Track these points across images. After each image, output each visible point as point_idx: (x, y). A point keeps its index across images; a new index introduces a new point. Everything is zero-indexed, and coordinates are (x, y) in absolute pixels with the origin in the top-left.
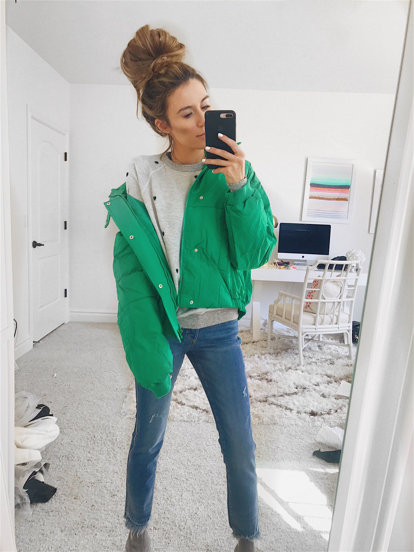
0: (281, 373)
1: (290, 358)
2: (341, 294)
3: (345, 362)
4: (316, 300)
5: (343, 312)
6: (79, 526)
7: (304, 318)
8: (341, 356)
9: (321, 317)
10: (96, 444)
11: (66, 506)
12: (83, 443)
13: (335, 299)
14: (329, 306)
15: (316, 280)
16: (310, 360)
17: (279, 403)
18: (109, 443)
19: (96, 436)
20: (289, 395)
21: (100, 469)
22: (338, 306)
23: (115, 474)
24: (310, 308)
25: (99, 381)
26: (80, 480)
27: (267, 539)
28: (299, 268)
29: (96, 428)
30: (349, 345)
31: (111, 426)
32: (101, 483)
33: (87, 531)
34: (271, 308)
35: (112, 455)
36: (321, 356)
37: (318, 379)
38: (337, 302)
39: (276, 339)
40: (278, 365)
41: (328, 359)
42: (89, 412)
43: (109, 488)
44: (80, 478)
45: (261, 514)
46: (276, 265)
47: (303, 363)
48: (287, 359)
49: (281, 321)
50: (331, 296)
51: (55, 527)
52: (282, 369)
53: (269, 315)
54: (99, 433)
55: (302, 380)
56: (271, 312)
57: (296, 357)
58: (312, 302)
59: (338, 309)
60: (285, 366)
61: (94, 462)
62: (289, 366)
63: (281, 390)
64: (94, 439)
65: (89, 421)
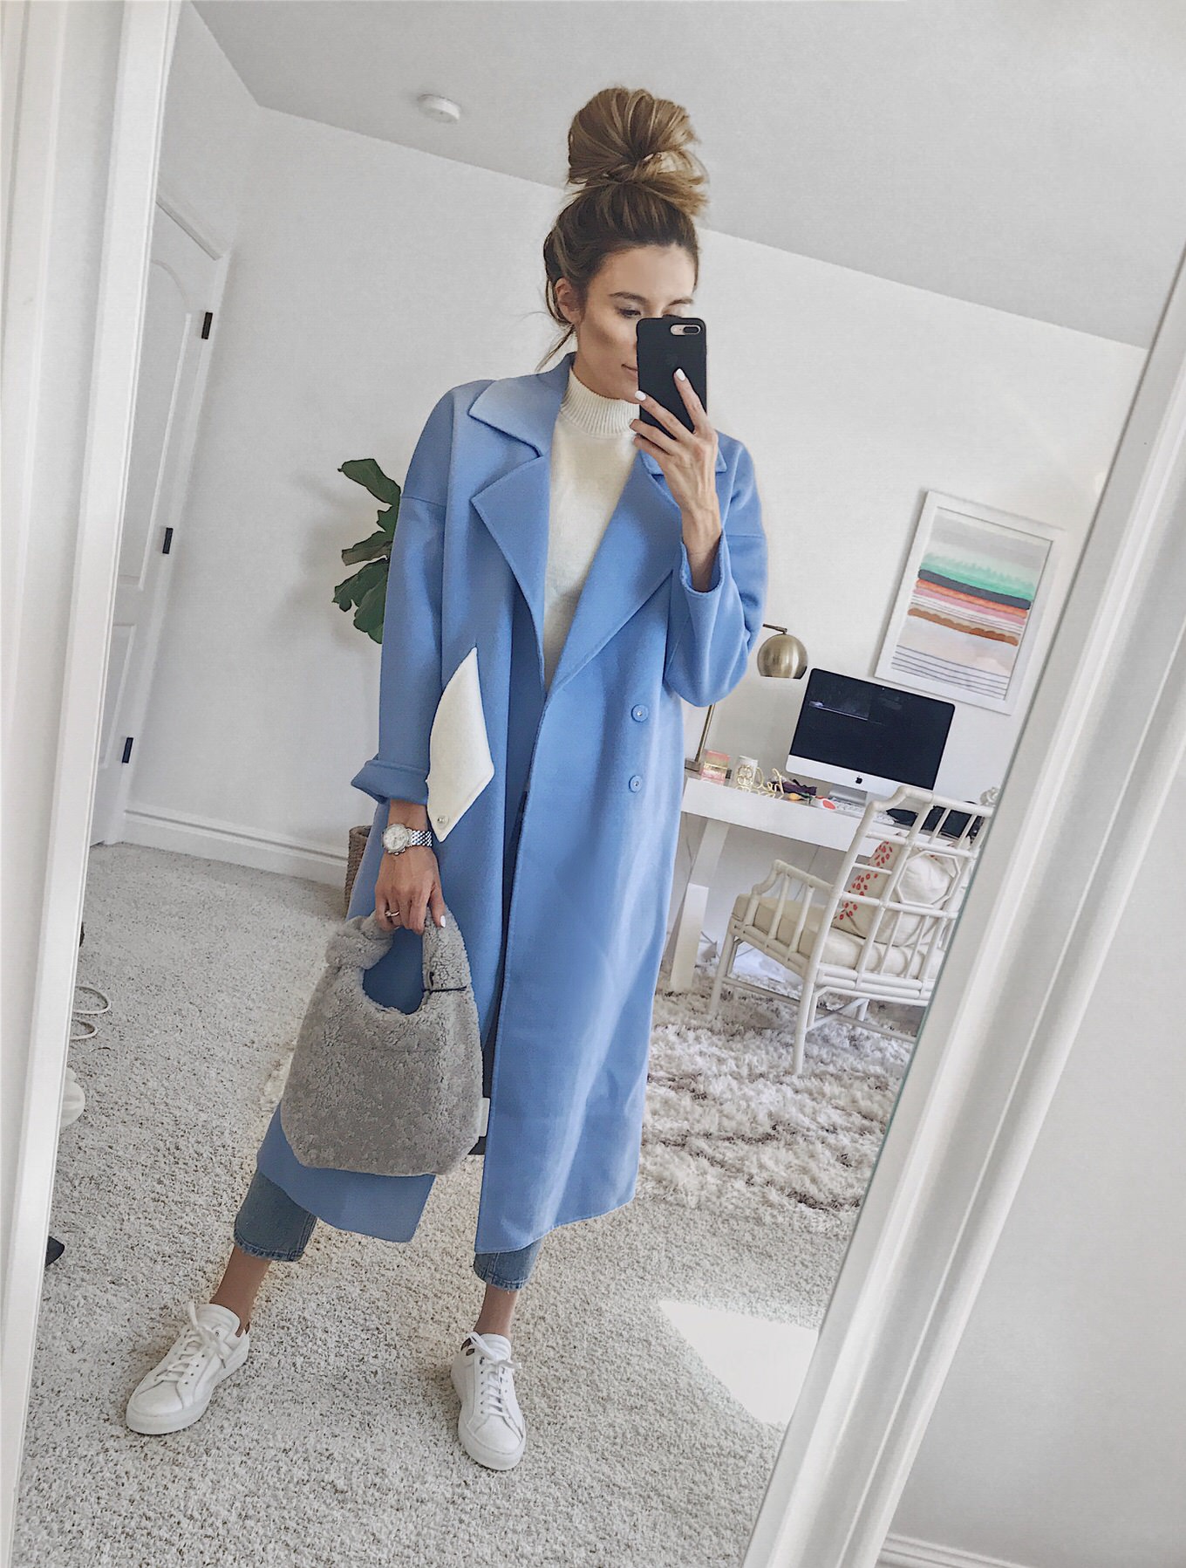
0: (734, 1084)
1: (767, 1053)
2: (946, 898)
4: (875, 902)
7: (833, 944)
9: (877, 949)
10: (181, 1165)
11: (87, 1295)
12: (144, 1157)
13: (929, 908)
14: (908, 923)
15: (887, 843)
16: (822, 1067)
17: (719, 1157)
18: (218, 1171)
19: (181, 1147)
20: (749, 1141)
21: (189, 1226)
22: (933, 930)
24: (852, 922)
28: (841, 809)
29: (183, 1127)
31: (228, 1131)
34: (742, 904)
36: (855, 1063)
37: (837, 1118)
38: (931, 917)
39: (736, 997)
40: (731, 1063)
41: (871, 1075)
42: (166, 1084)
44: (130, 1237)
46: (778, 789)
47: (800, 1071)
48: (759, 1051)
49: (763, 943)
50: (920, 897)
52: (739, 1073)
53: (730, 923)
54: (192, 1140)
55: (794, 1110)
56: (738, 917)
57: (784, 1052)
58: (862, 904)
59: (928, 939)
60: (750, 1069)
61: (174, 1208)
62: (763, 1069)
63: (730, 1125)
64: (177, 1153)
65: (163, 1107)
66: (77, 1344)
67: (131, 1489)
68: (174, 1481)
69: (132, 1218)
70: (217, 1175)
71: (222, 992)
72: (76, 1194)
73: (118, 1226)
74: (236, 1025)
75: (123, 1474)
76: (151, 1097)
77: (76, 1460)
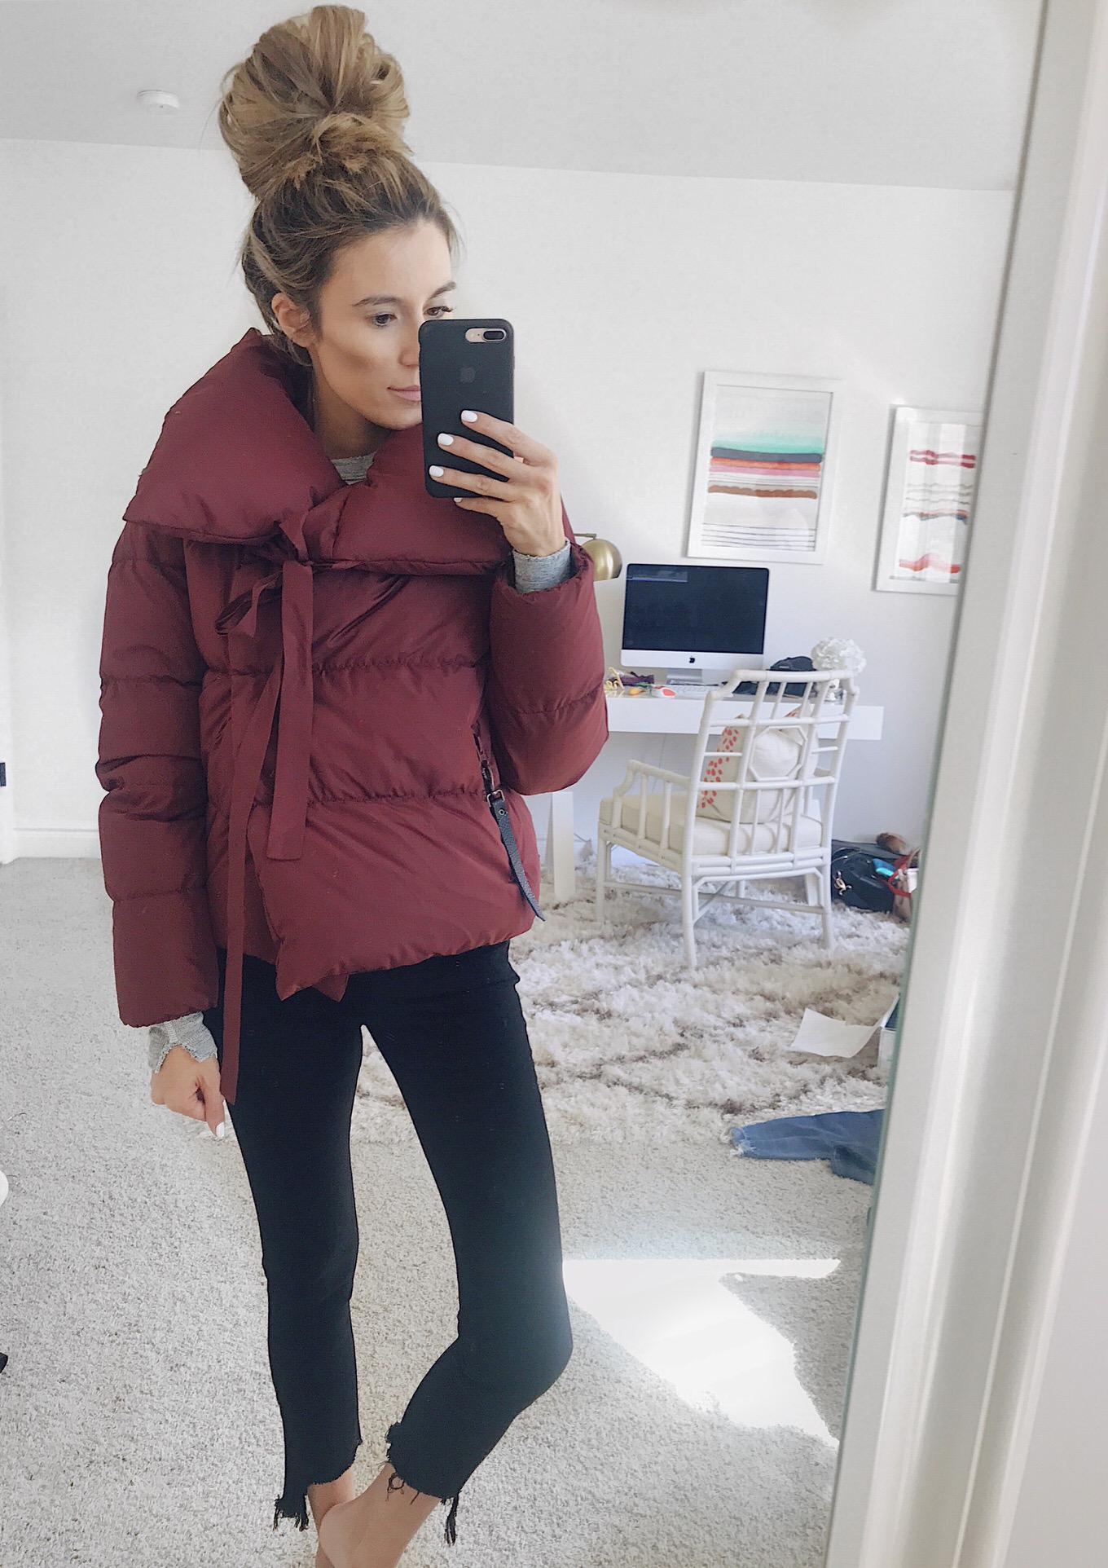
0: (635, 992)
1: (661, 948)
2: (799, 766)
3: (810, 956)
4: (732, 785)
5: (804, 815)
6: (80, 1461)
7: (701, 835)
8: (798, 938)
9: (743, 831)
10: (118, 1218)
11: (38, 1403)
12: (79, 1217)
13: (785, 781)
14: (766, 801)
15: (732, 727)
16: (716, 953)
17: (636, 1081)
18: (154, 1215)
19: (116, 1196)
20: (661, 1055)
21: (132, 1291)
22: (793, 800)
23: (178, 1303)
24: (716, 809)
25: (115, 1032)
26: (74, 1327)
27: (617, 1464)
28: (681, 692)
30: (821, 908)
31: (158, 1165)
32: (138, 1331)
33: (103, 1474)
34: (606, 810)
35: (166, 1248)
36: (746, 942)
37: (740, 1007)
38: (788, 788)
39: (619, 895)
40: (628, 969)
41: (764, 949)
42: (92, 1125)
43: (162, 1347)
44: (73, 1320)
45: (601, 1398)
46: (617, 684)
47: (694, 962)
48: (652, 950)
49: (634, 844)
50: (773, 772)
51: (10, 1467)
52: (638, 980)
53: (599, 829)
54: (125, 1185)
55: (697, 1010)
56: (605, 820)
57: (675, 944)
58: (722, 791)
59: (791, 808)
60: (647, 972)
61: (116, 1272)
62: (658, 970)
63: (640, 1043)
64: (112, 1204)
65: (92, 1152)
66: (34, 1468)
69: (75, 1296)
72: (16, 1282)
76: (79, 1143)
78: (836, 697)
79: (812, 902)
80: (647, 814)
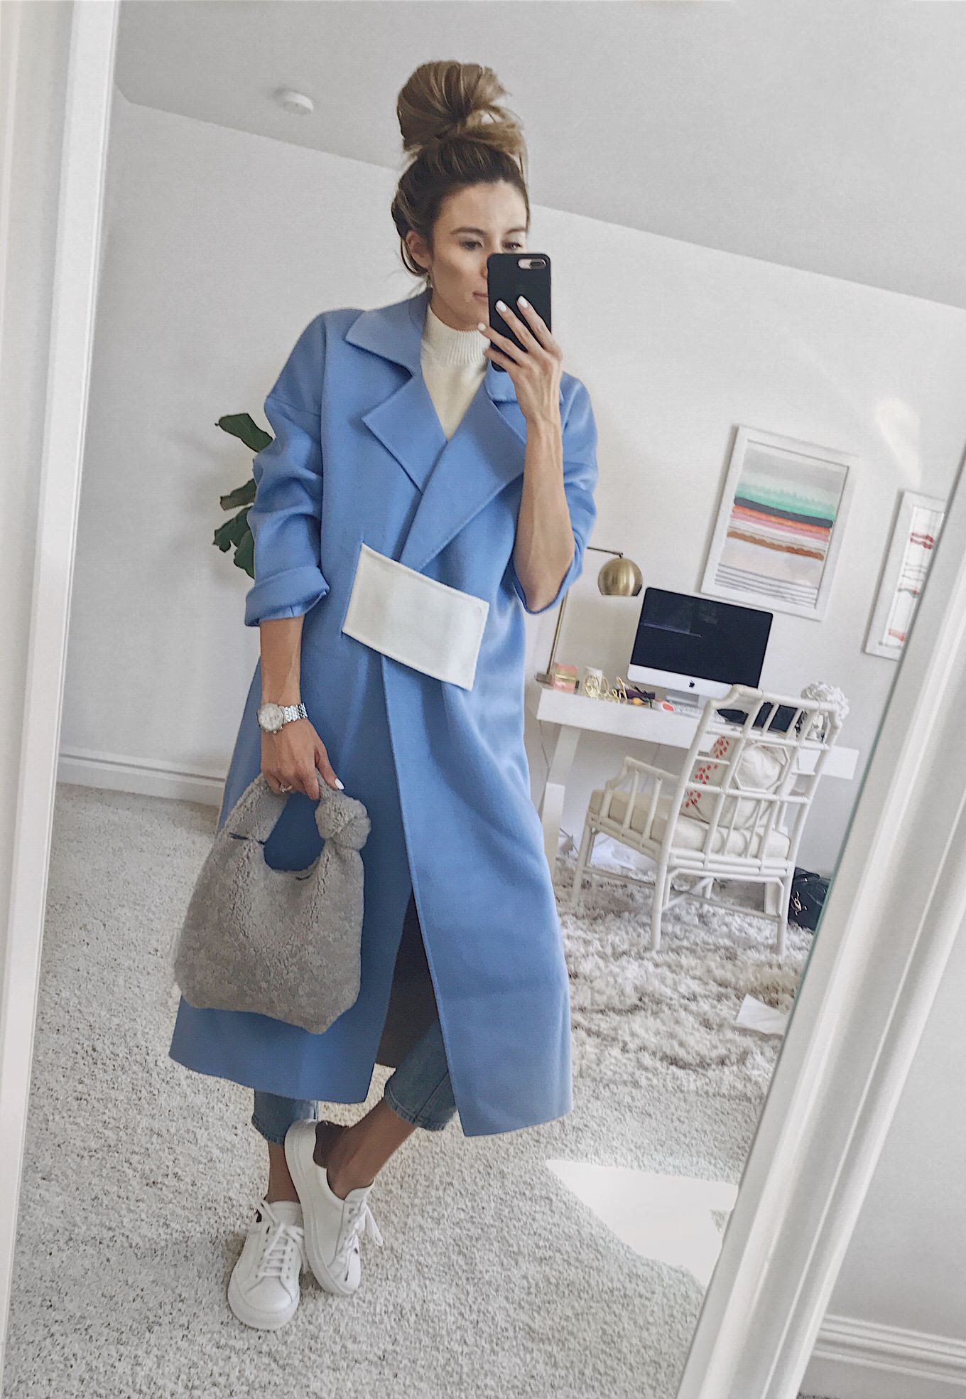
0: (601, 962)
1: (627, 933)
2: (779, 783)
3: (763, 958)
4: (717, 789)
5: (776, 829)
6: (59, 1236)
7: (682, 830)
8: (755, 943)
9: (720, 832)
10: (99, 1065)
12: (64, 1059)
13: (764, 793)
14: (745, 808)
15: (724, 737)
16: (677, 942)
17: (594, 1028)
18: (135, 1068)
19: (98, 1049)
20: (619, 1012)
21: (112, 1121)
22: (768, 813)
24: (698, 808)
28: (678, 710)
29: (97, 1031)
30: (779, 916)
31: (140, 1032)
34: (597, 798)
36: (706, 938)
37: (696, 987)
38: (765, 801)
39: (594, 885)
40: (597, 944)
41: (722, 947)
43: (140, 1167)
46: (622, 696)
47: (658, 946)
48: (619, 932)
49: (618, 833)
50: (756, 784)
52: (604, 953)
53: (587, 816)
54: (108, 1042)
55: (657, 983)
56: (594, 810)
57: (641, 931)
58: (705, 792)
59: (764, 821)
60: (613, 948)
61: (96, 1105)
62: (625, 947)
63: (601, 1000)
64: (95, 1055)
65: (77, 1014)
67: (79, 1369)
68: (120, 1360)
69: (57, 1117)
70: (134, 1073)
71: (124, 906)
73: (44, 1126)
74: (140, 935)
75: (71, 1356)
77: (24, 1346)
78: (818, 737)
79: (770, 909)
80: (635, 807)
